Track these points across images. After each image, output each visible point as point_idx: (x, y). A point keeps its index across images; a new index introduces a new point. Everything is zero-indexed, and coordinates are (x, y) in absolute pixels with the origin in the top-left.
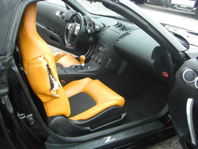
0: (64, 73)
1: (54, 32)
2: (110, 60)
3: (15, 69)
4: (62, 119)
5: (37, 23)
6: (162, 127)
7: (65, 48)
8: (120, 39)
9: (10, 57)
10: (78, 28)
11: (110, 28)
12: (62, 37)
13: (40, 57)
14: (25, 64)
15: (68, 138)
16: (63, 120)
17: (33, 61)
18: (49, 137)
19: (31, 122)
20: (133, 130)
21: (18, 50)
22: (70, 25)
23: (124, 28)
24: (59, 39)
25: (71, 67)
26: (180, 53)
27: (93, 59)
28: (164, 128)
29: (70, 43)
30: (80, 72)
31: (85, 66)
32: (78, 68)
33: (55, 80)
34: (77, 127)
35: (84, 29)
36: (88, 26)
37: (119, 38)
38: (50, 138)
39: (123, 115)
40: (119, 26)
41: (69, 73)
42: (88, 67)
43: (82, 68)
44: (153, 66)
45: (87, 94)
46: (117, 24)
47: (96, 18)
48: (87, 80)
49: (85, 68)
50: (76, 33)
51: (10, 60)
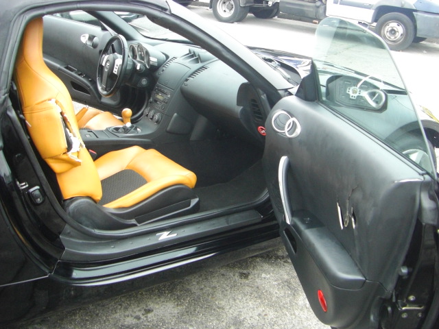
0: (93, 138)
1: (79, 75)
2: (175, 114)
3: (12, 114)
4: (87, 202)
5: (46, 58)
6: (260, 220)
7: (101, 103)
8: (190, 78)
9: (4, 94)
10: (119, 62)
11: (176, 60)
12: (94, 83)
13: (50, 100)
14: (27, 112)
15: (97, 232)
16: (90, 204)
17: (39, 107)
18: (67, 226)
19: (37, 198)
20: (208, 223)
21: (15, 88)
22: (106, 57)
23: (198, 59)
24: (89, 87)
25: (107, 130)
26: (279, 91)
27: (147, 115)
28: (263, 221)
29: (106, 90)
30: (122, 137)
31: (131, 127)
32: (120, 130)
33: (74, 136)
34: (114, 217)
35: (130, 63)
36: (138, 59)
37: (190, 76)
38: (68, 228)
39: (194, 202)
40: (192, 56)
41: (103, 138)
42: (138, 129)
43: (126, 130)
44: (239, 117)
45: (134, 171)
46: (188, 52)
47: (153, 45)
48: (135, 150)
49: (132, 130)
50: (115, 71)
51: (5, 100)
